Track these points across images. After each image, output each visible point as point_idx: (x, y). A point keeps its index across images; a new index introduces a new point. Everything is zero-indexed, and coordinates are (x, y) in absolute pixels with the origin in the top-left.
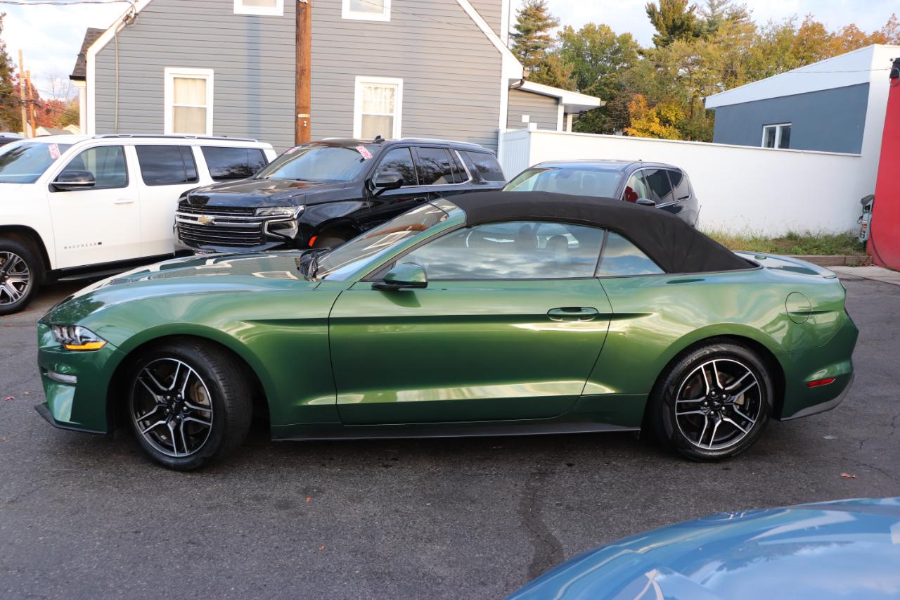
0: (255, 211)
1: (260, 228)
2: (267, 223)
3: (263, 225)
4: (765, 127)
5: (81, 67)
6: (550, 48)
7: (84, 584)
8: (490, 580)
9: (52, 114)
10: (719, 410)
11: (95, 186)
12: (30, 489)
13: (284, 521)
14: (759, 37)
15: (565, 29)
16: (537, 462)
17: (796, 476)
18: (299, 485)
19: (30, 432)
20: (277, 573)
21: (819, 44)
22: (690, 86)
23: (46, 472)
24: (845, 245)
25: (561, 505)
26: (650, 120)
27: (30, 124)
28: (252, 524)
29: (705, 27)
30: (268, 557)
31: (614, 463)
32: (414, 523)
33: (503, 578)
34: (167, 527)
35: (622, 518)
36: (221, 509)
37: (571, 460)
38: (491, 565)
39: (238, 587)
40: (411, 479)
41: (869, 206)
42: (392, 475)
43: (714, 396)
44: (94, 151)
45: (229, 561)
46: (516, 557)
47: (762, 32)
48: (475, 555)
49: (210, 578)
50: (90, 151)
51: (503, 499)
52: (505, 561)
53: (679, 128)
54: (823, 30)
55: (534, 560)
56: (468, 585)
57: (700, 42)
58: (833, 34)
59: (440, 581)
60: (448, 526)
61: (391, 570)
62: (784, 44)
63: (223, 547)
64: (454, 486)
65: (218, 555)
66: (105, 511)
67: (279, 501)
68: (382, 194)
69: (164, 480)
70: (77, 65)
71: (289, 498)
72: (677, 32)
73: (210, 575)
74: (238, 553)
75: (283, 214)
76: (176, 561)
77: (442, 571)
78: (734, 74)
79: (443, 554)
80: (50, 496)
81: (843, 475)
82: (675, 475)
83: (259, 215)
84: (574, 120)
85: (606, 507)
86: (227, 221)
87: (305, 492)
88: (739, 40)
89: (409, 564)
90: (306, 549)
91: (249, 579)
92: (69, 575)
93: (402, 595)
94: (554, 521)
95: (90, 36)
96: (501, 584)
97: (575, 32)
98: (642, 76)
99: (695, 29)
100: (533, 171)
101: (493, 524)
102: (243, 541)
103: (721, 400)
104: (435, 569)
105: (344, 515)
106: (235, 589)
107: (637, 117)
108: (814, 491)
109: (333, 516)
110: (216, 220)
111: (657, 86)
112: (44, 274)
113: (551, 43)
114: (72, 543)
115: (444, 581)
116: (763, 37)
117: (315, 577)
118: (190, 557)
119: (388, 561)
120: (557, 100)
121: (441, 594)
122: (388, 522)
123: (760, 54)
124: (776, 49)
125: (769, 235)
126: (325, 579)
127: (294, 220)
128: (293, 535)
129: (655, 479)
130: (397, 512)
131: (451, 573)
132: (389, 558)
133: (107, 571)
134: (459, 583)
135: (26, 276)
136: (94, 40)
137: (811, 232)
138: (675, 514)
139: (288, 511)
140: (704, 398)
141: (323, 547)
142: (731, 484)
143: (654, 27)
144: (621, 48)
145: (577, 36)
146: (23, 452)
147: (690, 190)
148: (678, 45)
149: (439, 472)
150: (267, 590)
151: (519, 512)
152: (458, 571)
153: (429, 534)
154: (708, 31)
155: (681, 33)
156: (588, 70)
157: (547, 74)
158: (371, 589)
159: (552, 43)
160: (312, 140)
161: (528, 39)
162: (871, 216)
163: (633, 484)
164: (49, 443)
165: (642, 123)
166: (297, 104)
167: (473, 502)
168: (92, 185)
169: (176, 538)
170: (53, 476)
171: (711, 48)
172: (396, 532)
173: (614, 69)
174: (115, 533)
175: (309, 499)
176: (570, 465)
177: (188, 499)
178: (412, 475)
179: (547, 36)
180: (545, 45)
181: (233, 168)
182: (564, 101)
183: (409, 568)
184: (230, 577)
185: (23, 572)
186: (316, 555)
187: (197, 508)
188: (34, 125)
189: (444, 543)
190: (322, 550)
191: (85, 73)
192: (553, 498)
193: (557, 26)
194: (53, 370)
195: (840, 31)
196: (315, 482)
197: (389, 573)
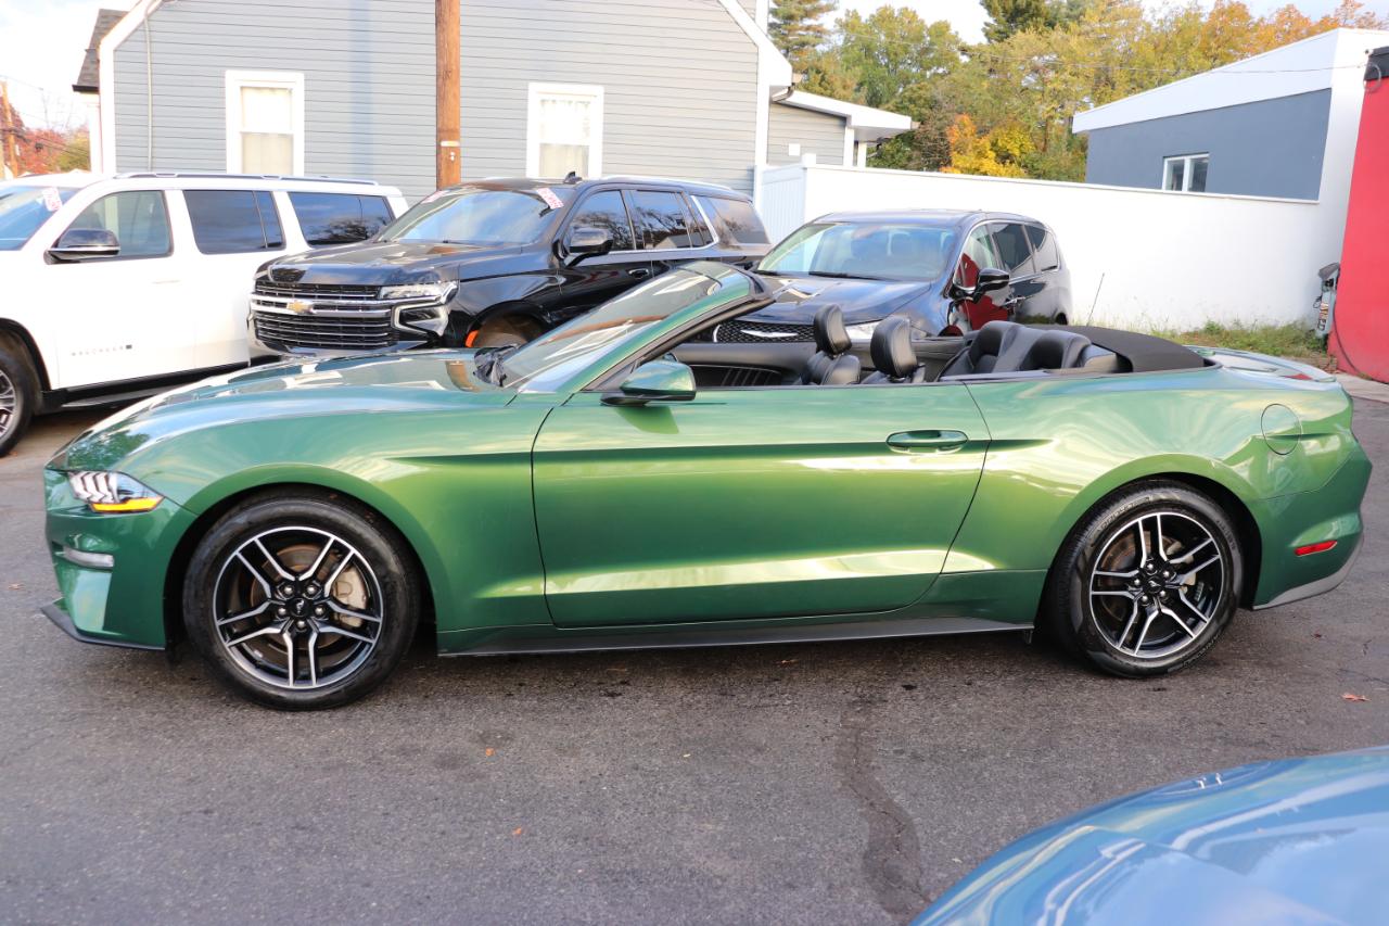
0: (379, 292)
1: (387, 319)
2: (398, 311)
3: (392, 313)
4: (1166, 160)
5: (91, 71)
6: (823, 43)
7: (122, 902)
8: (801, 880)
9: (44, 152)
10: (1156, 595)
11: (119, 254)
12: (25, 742)
13: (452, 789)
14: (1149, 26)
15: (847, 15)
16: (857, 684)
17: (1270, 699)
18: (472, 728)
19: (23, 649)
20: (447, 876)
21: (1241, 36)
22: (1043, 101)
23: (50, 714)
24: (1295, 341)
25: (902, 752)
26: (981, 155)
27: (10, 168)
28: (398, 795)
29: (1064, 10)
30: (430, 850)
31: (979, 683)
32: (667, 787)
33: (823, 875)
34: (258, 801)
35: (1004, 772)
36: (345, 770)
37: (909, 679)
38: (800, 854)
39: (383, 901)
40: (655, 714)
41: (1332, 280)
42: (623, 709)
43: (1150, 572)
44: (115, 198)
45: (365, 857)
46: (840, 840)
47: (1154, 16)
48: (771, 838)
49: (333, 887)
50: (107, 200)
51: (807, 744)
52: (823, 846)
53: (1025, 166)
54: (1247, 14)
55: (870, 844)
56: (766, 889)
57: (1057, 34)
58: (1262, 20)
59: (719, 882)
60: (723, 790)
61: (636, 866)
62: (1186, 36)
63: (353, 835)
64: (725, 725)
65: (345, 847)
66: (152, 776)
67: (440, 756)
68: (579, 265)
69: (248, 724)
70: (84, 68)
71: (457, 750)
72: (1021, 19)
73: (335, 883)
74: (379, 843)
75: (424, 296)
76: (276, 858)
77: (720, 867)
78: (1110, 83)
79: (719, 838)
80: (58, 754)
81: (1347, 696)
82: (1079, 701)
83: (386, 297)
84: (869, 151)
85: (976, 755)
86: (333, 307)
87: (484, 739)
88: (1119, 30)
89: (665, 856)
90: (491, 835)
91: (401, 887)
92: (96, 887)
93: (659, 908)
94: (894, 779)
95: (103, 23)
96: (820, 885)
97: (863, 20)
98: (968, 87)
99: (1048, 13)
100: (814, 227)
101: (797, 786)
102: (386, 824)
103: (1161, 579)
104: (709, 863)
105: (549, 777)
106: (378, 905)
107: (961, 150)
108: (1302, 722)
109: (532, 778)
110: (316, 307)
111: (991, 102)
112: (39, 397)
113: (825, 37)
114: (98, 833)
115: (726, 883)
116: (1155, 25)
117: (510, 882)
118: (299, 852)
119: (630, 852)
120: (843, 120)
121: (723, 905)
122: (622, 786)
123: (1149, 50)
124: (1175, 45)
125: (1176, 327)
126: (528, 885)
127: (441, 305)
128: (469, 811)
129: (1048, 709)
130: (637, 769)
131: (735, 870)
132: (630, 847)
133: (160, 879)
134: (751, 886)
135: (11, 400)
136: (108, 29)
137: (1242, 322)
138: (1088, 763)
139: (457, 771)
140: (1137, 572)
141: (519, 831)
142: (1170, 713)
143: (986, 11)
144: (933, 45)
145: (866, 26)
146: (11, 683)
147: (1058, 256)
148: (1023, 38)
149: (699, 702)
150: (433, 906)
151: (835, 766)
152: (747, 866)
153: (693, 805)
154: (1068, 16)
155: (1026, 20)
156: (883, 79)
157: (820, 84)
158: (606, 899)
159: (827, 37)
160: (464, 180)
161: (790, 31)
162: (1334, 296)
163: (1014, 717)
164: (55, 667)
165: (969, 159)
166: (440, 126)
167: (759, 750)
168: (115, 252)
169: (273, 820)
170: (63, 720)
171: (1074, 42)
172: (639, 803)
173: (924, 76)
174: (171, 813)
175: (489, 750)
176: (909, 688)
177: (289, 754)
178: (656, 708)
179: (821, 25)
180: (817, 40)
181: (336, 227)
182: (854, 122)
183: (667, 863)
184: (368, 885)
185: (17, 883)
186: (509, 844)
187: (306, 769)
188: (15, 169)
189: (719, 820)
190: (518, 836)
191: (98, 81)
192: (889, 741)
193: (835, 9)
194: (72, 545)
195: (1272, 15)
196: (498, 722)
197: (634, 872)
